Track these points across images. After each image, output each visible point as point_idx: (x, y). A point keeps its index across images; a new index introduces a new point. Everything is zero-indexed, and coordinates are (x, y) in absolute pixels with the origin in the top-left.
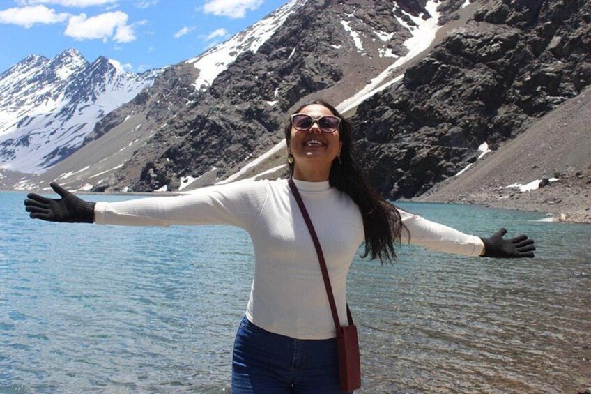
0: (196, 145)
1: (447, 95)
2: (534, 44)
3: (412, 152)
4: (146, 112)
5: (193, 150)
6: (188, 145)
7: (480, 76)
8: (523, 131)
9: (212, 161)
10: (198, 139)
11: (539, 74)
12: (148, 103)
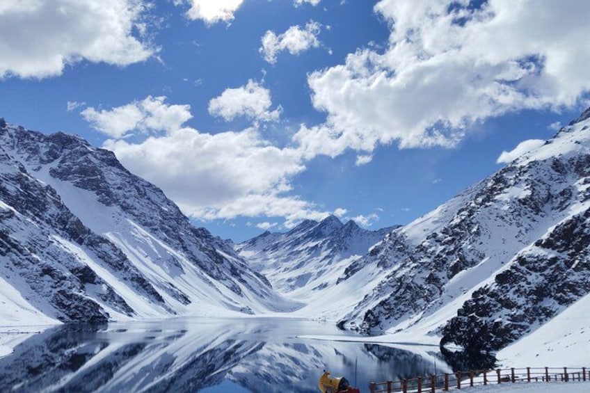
0: (397, 298)
1: (517, 291)
2: (566, 262)
3: (497, 324)
4: (377, 261)
5: (395, 301)
6: (392, 298)
7: (535, 279)
8: (556, 315)
9: (406, 309)
10: (398, 294)
11: (565, 283)
12: (379, 255)
